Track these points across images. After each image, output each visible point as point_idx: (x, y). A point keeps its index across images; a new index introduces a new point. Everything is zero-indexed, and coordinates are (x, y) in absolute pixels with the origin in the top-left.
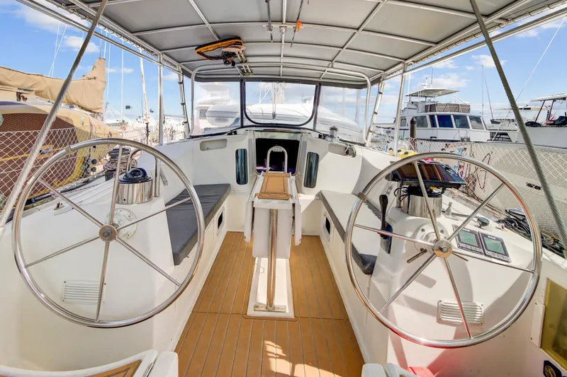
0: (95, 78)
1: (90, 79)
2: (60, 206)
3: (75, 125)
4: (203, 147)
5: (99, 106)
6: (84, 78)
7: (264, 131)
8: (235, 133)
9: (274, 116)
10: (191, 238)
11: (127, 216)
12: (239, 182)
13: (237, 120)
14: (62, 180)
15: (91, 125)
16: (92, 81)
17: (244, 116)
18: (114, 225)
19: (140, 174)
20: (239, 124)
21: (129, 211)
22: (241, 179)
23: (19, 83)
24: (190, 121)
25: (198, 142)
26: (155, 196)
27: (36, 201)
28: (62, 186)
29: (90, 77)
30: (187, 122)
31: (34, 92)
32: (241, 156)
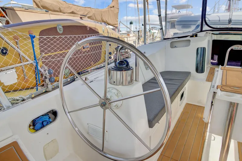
0: (113, 7)
1: (111, 7)
2: (87, 79)
3: (99, 32)
4: (172, 46)
5: (116, 23)
6: (108, 7)
7: (220, 34)
8: (196, 36)
9: (230, 21)
10: (161, 110)
11: (116, 93)
12: (197, 70)
13: (198, 26)
14: (95, 63)
15: (108, 32)
16: (112, 9)
17: (204, 23)
18: (107, 99)
19: (124, 64)
20: (199, 29)
21: (117, 90)
22: (200, 69)
23: (81, 13)
24: (164, 28)
25: (169, 42)
26: (136, 80)
27: (82, 73)
28: (95, 66)
29: (111, 6)
30: (162, 29)
31: (87, 17)
32: (201, 52)
